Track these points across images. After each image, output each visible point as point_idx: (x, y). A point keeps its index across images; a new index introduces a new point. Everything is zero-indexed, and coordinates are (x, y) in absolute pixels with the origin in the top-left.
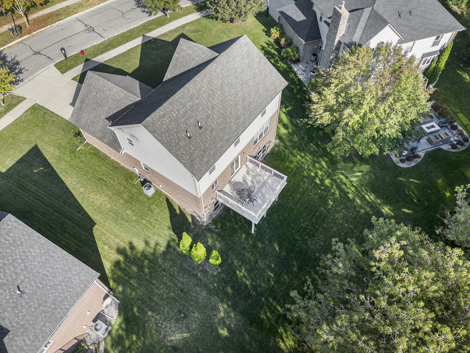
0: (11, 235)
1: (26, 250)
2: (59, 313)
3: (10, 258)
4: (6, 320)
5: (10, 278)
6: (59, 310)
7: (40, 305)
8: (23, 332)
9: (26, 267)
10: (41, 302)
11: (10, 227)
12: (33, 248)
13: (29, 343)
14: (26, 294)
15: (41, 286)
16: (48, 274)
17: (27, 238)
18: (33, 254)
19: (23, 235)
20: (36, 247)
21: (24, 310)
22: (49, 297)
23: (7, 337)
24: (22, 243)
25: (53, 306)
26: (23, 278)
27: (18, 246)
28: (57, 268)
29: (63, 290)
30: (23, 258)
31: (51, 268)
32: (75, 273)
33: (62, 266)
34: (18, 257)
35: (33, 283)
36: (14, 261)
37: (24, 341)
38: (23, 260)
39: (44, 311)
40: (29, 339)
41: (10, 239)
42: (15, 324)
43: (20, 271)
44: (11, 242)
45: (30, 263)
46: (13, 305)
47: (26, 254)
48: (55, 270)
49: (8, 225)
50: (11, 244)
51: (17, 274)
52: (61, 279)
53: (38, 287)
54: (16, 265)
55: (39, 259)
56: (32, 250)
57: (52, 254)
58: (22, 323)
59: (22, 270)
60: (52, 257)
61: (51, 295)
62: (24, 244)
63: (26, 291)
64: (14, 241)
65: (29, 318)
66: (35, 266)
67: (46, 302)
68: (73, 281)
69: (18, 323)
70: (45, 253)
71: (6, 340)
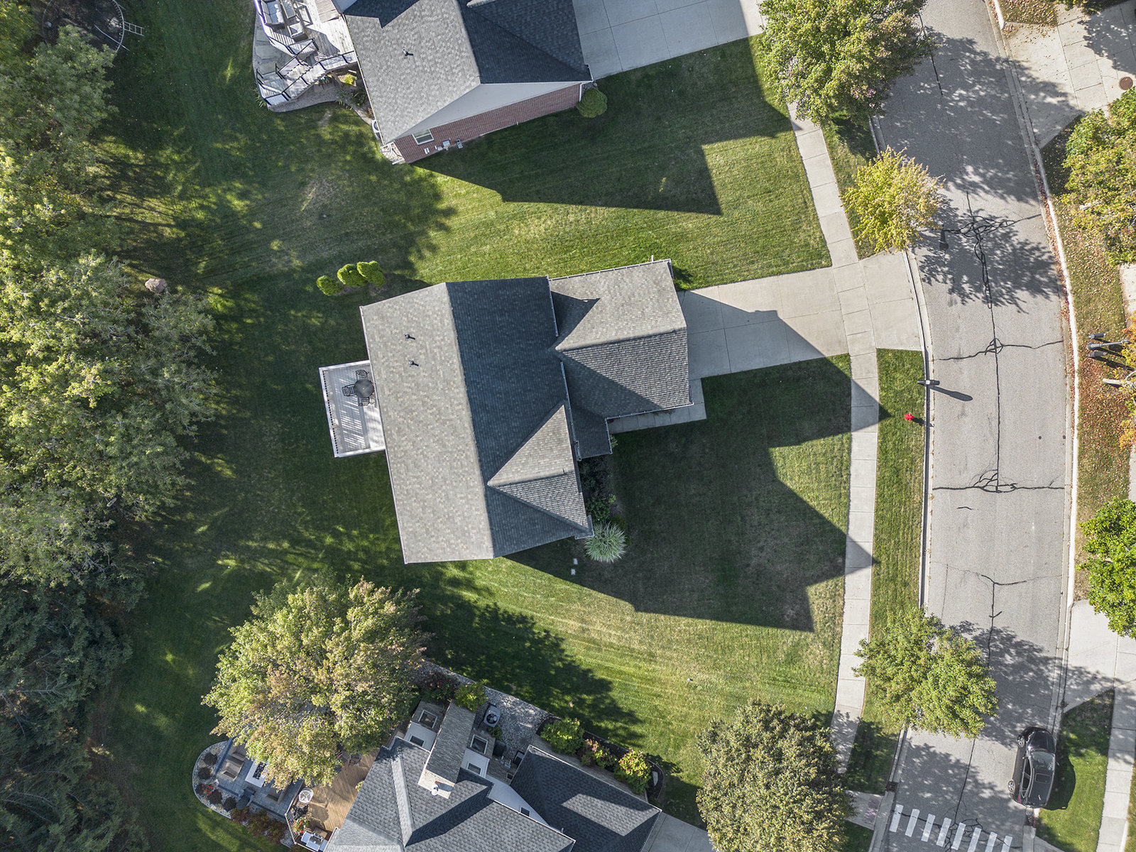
0: (460, 74)
1: (439, 82)
2: (373, 82)
3: (440, 61)
4: (391, 28)
5: (423, 50)
6: (375, 83)
7: (388, 67)
8: (374, 39)
9: (426, 72)
10: (390, 69)
11: (468, 76)
12: (438, 90)
13: (365, 39)
14: (403, 59)
15: (402, 78)
16: (409, 91)
17: (450, 88)
18: (433, 87)
19: (454, 87)
20: (438, 93)
21: (391, 49)
22: (390, 80)
23: (378, 22)
24: (448, 81)
25: (381, 79)
26: (417, 64)
27: (447, 75)
28: (409, 104)
29: (389, 98)
30: (434, 74)
31: (413, 98)
32: (397, 119)
33: (409, 110)
34: (437, 69)
35: (409, 71)
36: (436, 63)
37: (368, 36)
38: (432, 73)
39: (381, 68)
40: (367, 41)
41: (456, 71)
42: (384, 34)
43: (424, 63)
44: (454, 70)
45: (427, 78)
46: (400, 41)
47: (436, 79)
48: (408, 101)
49: (470, 76)
50: (452, 69)
51: (423, 59)
52: (398, 101)
53: (403, 74)
54: (431, 63)
55: (425, 89)
56: (436, 88)
57: (424, 106)
58: (382, 42)
59: (424, 67)
60: (422, 104)
61: (390, 83)
62: (446, 82)
63: (405, 61)
64: (453, 73)
65: (383, 50)
66: (422, 82)
67: (388, 74)
68: (392, 113)
69: (384, 37)
70: (429, 100)
71: (377, 20)
